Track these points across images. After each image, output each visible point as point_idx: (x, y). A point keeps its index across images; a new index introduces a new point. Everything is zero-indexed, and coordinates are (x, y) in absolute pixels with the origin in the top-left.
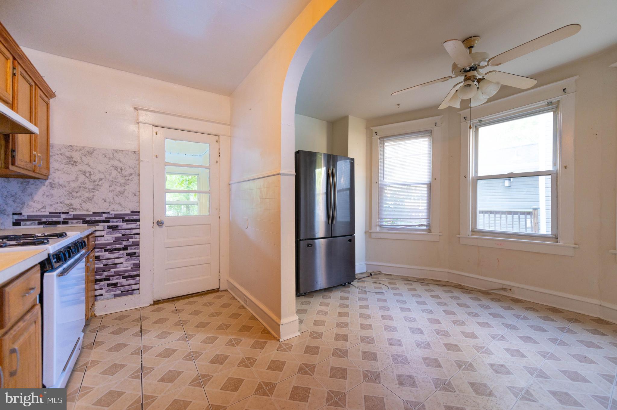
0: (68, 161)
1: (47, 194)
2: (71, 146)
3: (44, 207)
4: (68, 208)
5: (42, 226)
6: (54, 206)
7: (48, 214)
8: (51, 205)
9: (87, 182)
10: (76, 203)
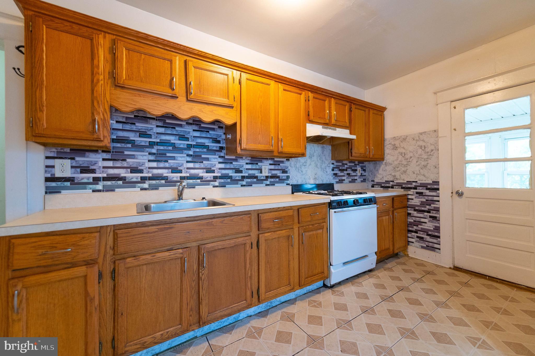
0: (393, 147)
1: (384, 169)
2: (395, 137)
3: (383, 178)
4: (394, 178)
5: (382, 189)
6: (387, 177)
7: (385, 181)
8: (386, 176)
9: (403, 160)
10: (398, 174)
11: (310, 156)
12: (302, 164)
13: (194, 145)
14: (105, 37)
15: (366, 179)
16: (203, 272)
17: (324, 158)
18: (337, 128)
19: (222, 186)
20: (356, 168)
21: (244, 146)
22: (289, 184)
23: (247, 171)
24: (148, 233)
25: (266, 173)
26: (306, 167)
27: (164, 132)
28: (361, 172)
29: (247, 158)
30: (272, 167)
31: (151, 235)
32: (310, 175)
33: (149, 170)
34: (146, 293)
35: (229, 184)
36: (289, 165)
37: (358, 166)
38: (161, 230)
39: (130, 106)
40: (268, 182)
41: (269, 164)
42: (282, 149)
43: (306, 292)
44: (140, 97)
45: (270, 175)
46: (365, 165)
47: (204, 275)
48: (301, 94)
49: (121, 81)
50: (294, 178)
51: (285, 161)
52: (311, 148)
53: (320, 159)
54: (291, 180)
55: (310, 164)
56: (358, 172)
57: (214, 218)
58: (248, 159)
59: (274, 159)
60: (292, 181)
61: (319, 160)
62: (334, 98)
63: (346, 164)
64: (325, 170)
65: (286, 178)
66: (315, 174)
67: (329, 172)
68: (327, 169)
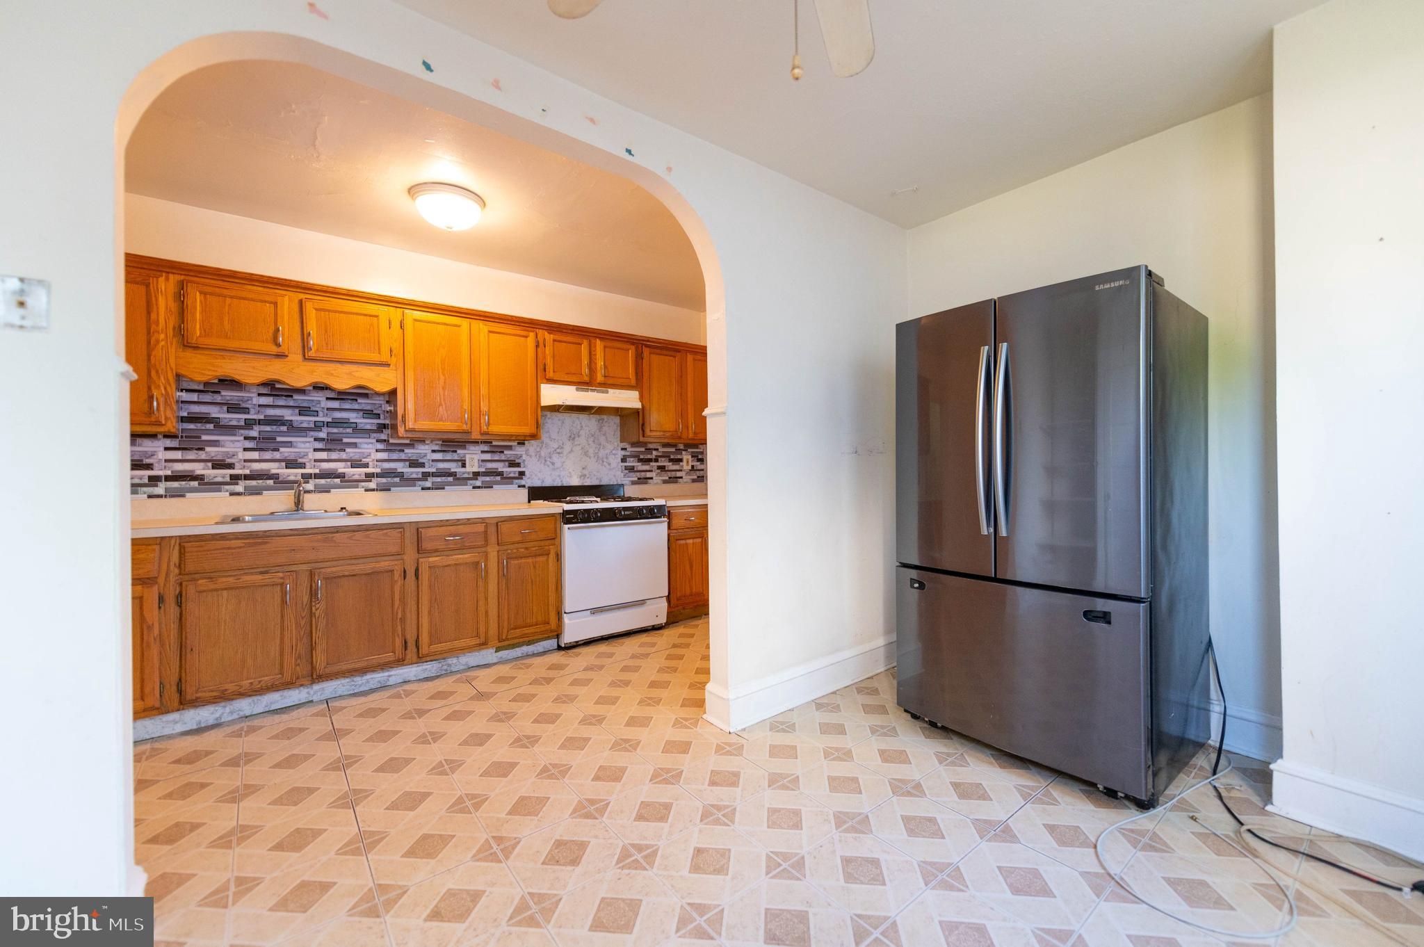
11: (570, 437)
12: (552, 450)
13: (328, 422)
14: (167, 279)
15: (703, 477)
16: (317, 606)
17: (602, 439)
18: (609, 390)
19: (385, 489)
20: (679, 457)
21: (410, 425)
22: (524, 486)
23: (434, 464)
24: (229, 548)
25: (473, 466)
26: (561, 455)
27: (272, 404)
28: (690, 464)
29: (434, 442)
30: (488, 456)
31: (234, 551)
32: (570, 470)
33: (245, 464)
34: (227, 627)
35: (396, 485)
36: (524, 453)
37: (684, 452)
38: (250, 545)
39: (207, 373)
40: (478, 483)
41: (480, 452)
42: (487, 429)
43: (520, 655)
44: (224, 358)
45: (483, 470)
46: (702, 450)
47: (319, 610)
48: (526, 337)
49: (193, 339)
50: (536, 476)
51: (515, 446)
52: (573, 422)
53: (594, 441)
54: (528, 478)
55: (572, 451)
56: (684, 463)
57: (337, 532)
58: (437, 444)
59: (491, 442)
60: (529, 480)
61: (591, 443)
62: (600, 338)
63: (655, 449)
64: (605, 460)
65: (517, 475)
66: (583, 469)
67: (614, 465)
68: (611, 459)
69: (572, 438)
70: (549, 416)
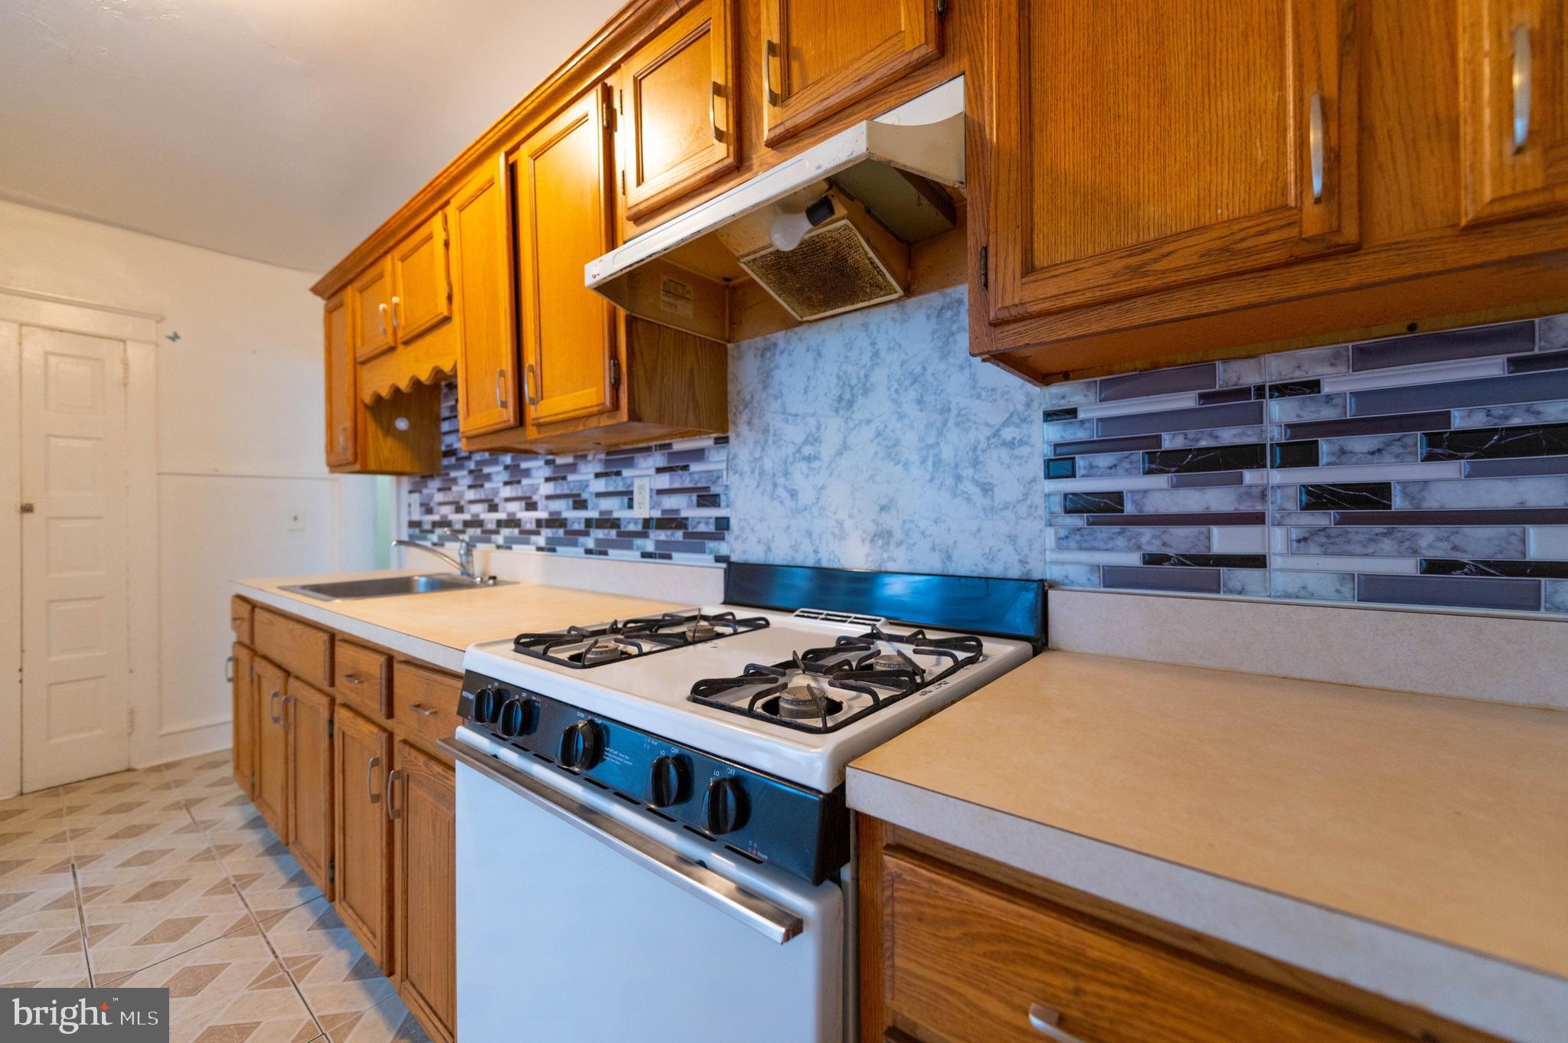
11: (840, 399)
12: (792, 449)
22: (725, 559)
23: (597, 501)
25: (643, 509)
26: (816, 464)
29: (598, 456)
30: (663, 482)
32: (842, 515)
36: (724, 466)
40: (649, 546)
41: (652, 471)
45: (659, 514)
50: (752, 530)
51: (709, 448)
52: (849, 346)
53: (920, 402)
54: (737, 538)
55: (844, 448)
58: (599, 461)
59: (669, 446)
60: (739, 541)
61: (909, 407)
63: (1283, 390)
64: (968, 472)
65: (712, 528)
66: (882, 508)
67: (1008, 490)
68: (995, 464)
69: (844, 403)
70: (782, 345)
